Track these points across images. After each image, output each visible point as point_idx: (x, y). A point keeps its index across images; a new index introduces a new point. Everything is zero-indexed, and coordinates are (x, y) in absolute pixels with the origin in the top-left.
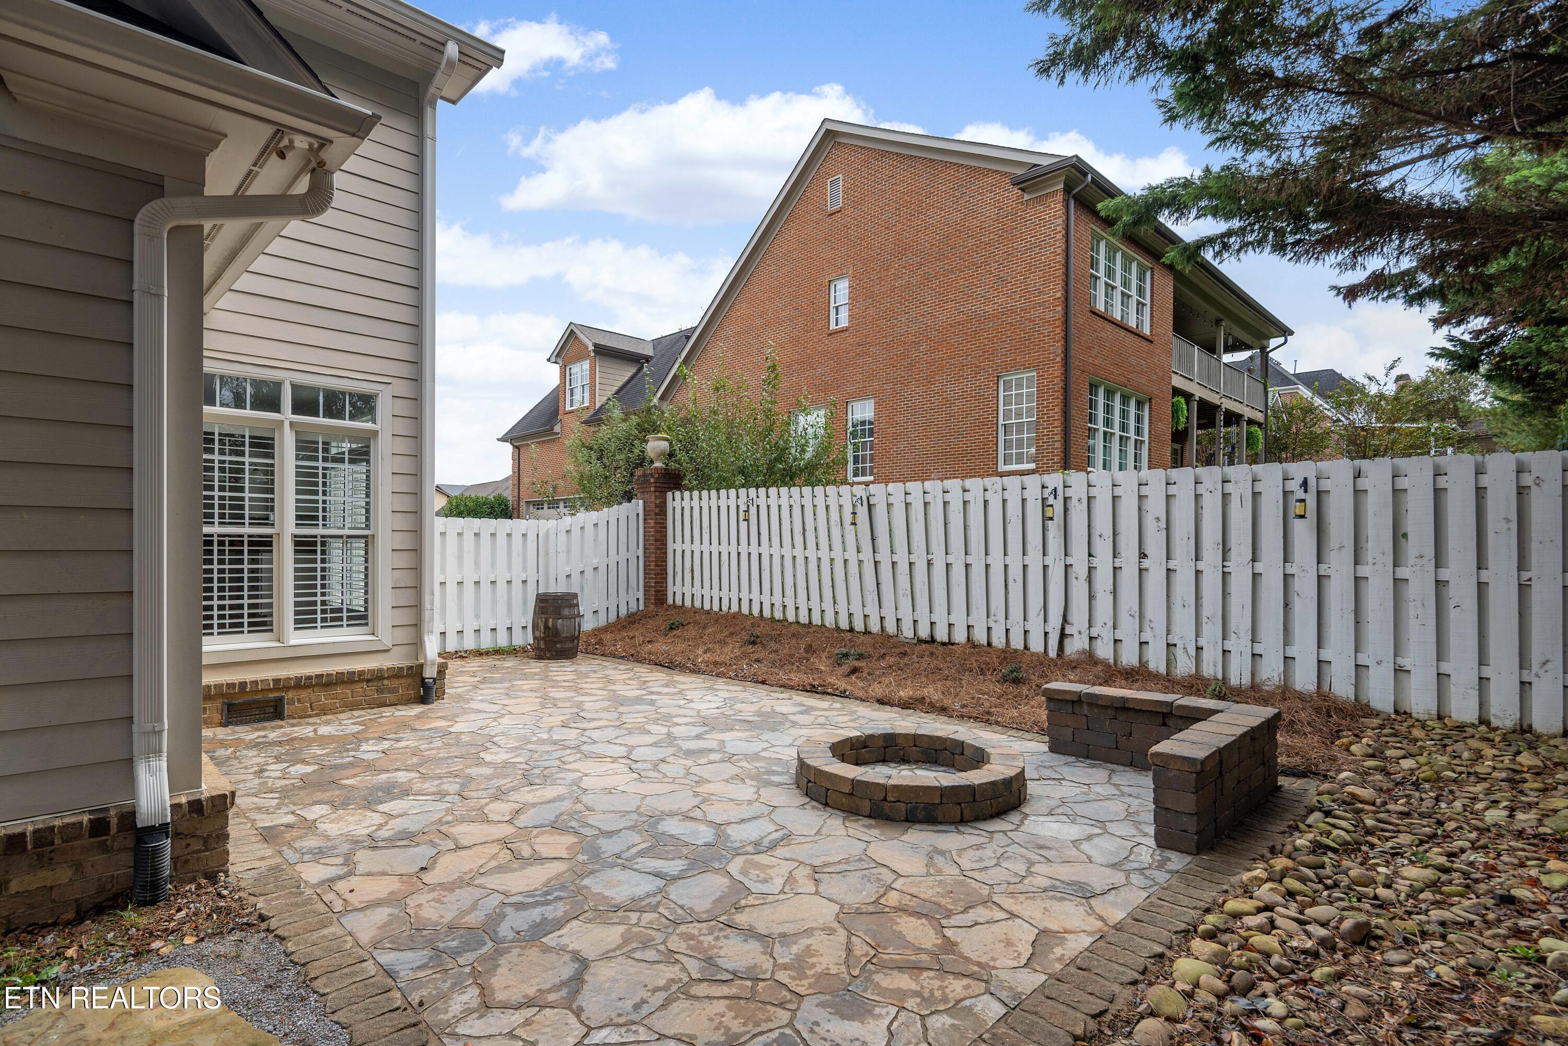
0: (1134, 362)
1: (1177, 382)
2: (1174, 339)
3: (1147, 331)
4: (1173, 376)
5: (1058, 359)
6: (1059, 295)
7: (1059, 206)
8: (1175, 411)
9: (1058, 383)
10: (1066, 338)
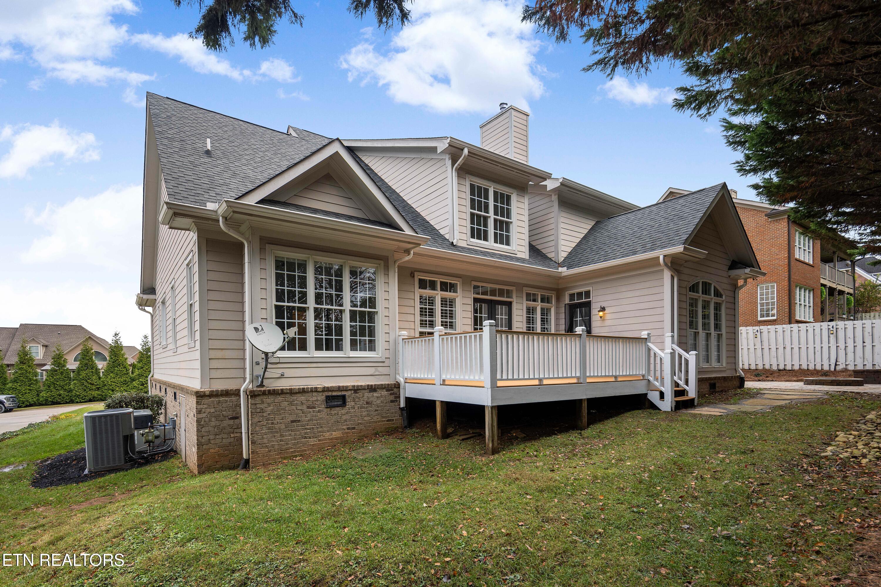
0: (808, 276)
1: (822, 281)
2: (821, 264)
3: (811, 263)
4: (821, 279)
5: (786, 279)
6: (786, 256)
7: (785, 224)
8: (822, 292)
9: (786, 287)
10: (789, 271)
